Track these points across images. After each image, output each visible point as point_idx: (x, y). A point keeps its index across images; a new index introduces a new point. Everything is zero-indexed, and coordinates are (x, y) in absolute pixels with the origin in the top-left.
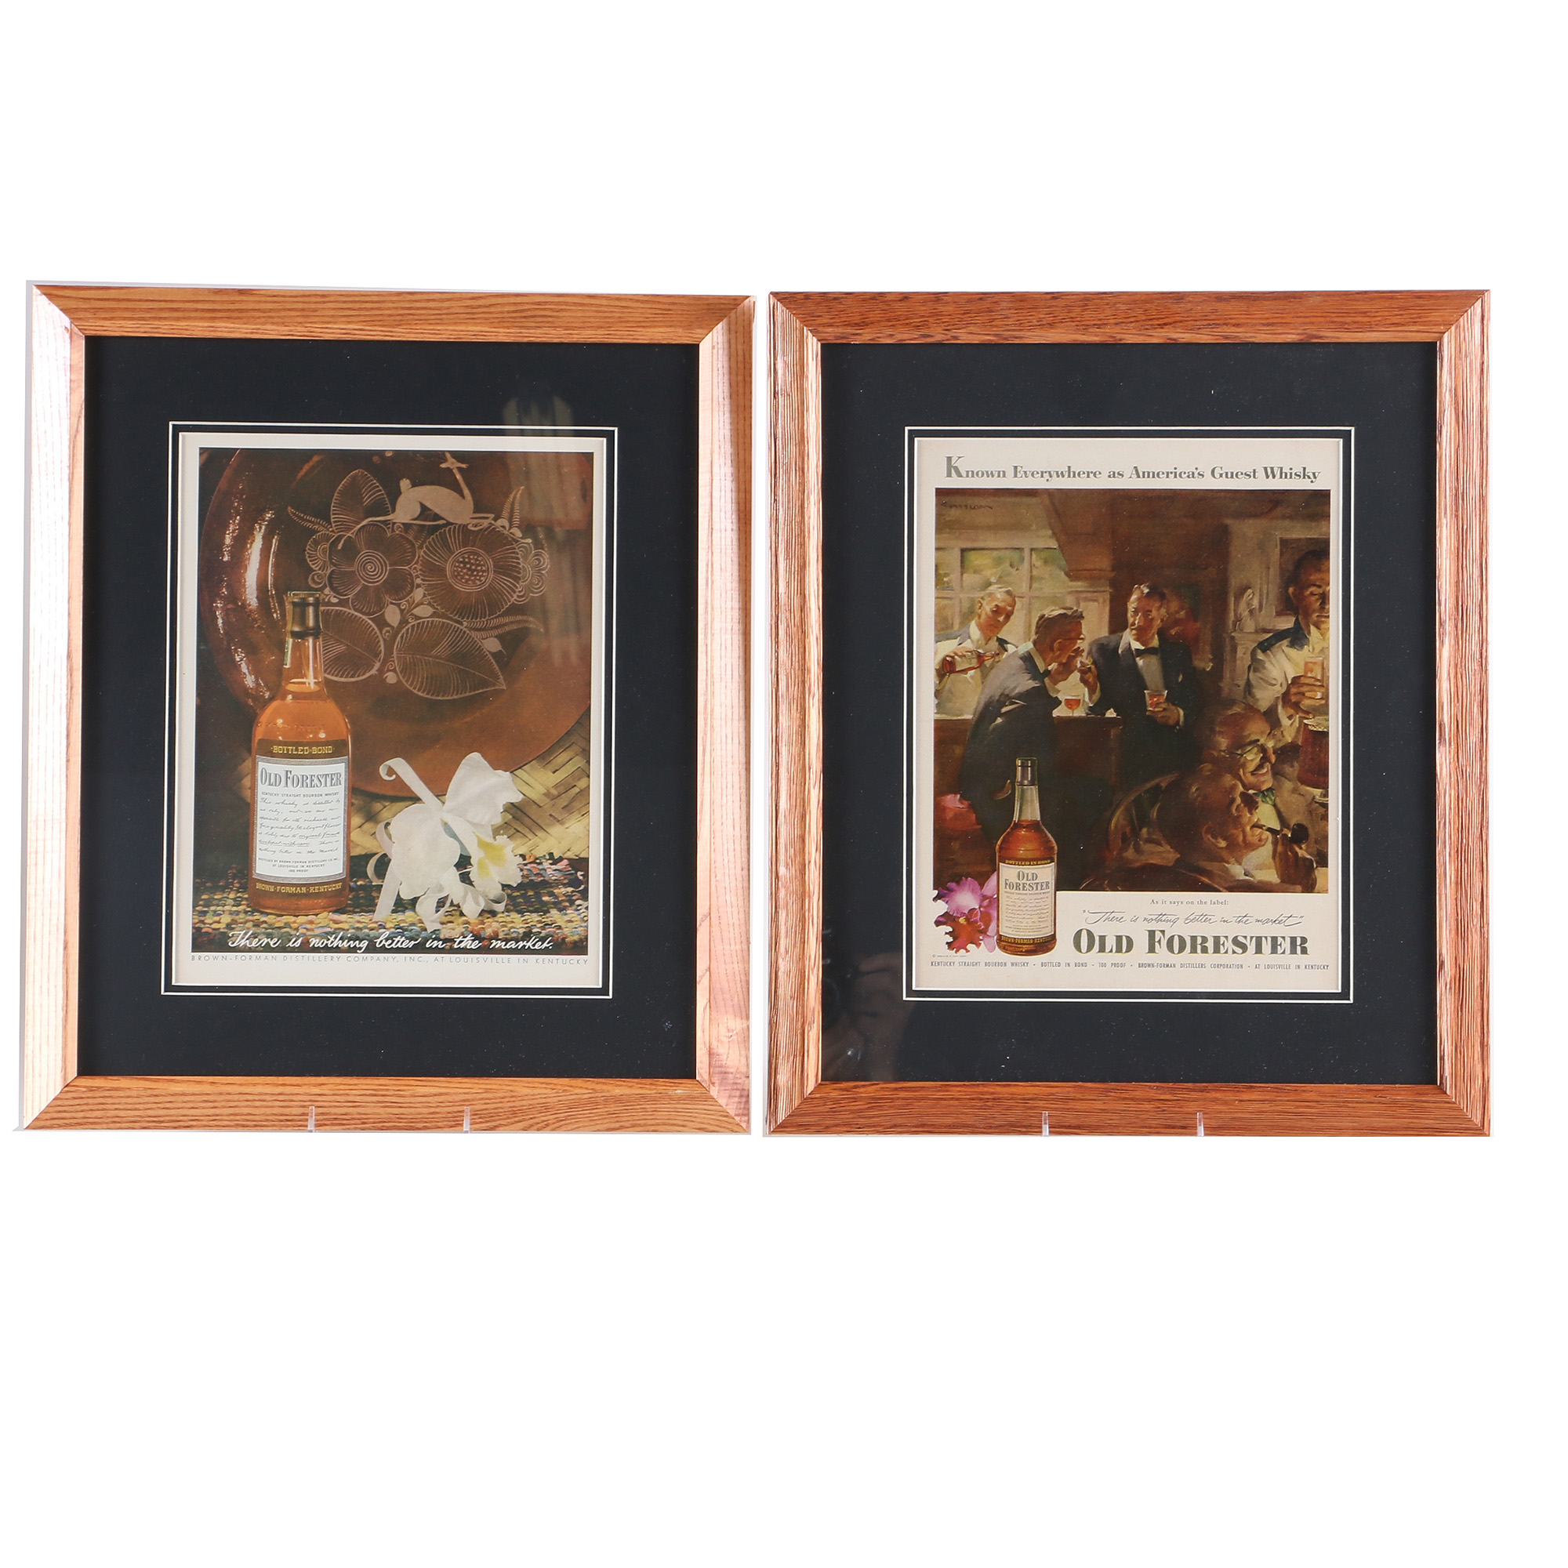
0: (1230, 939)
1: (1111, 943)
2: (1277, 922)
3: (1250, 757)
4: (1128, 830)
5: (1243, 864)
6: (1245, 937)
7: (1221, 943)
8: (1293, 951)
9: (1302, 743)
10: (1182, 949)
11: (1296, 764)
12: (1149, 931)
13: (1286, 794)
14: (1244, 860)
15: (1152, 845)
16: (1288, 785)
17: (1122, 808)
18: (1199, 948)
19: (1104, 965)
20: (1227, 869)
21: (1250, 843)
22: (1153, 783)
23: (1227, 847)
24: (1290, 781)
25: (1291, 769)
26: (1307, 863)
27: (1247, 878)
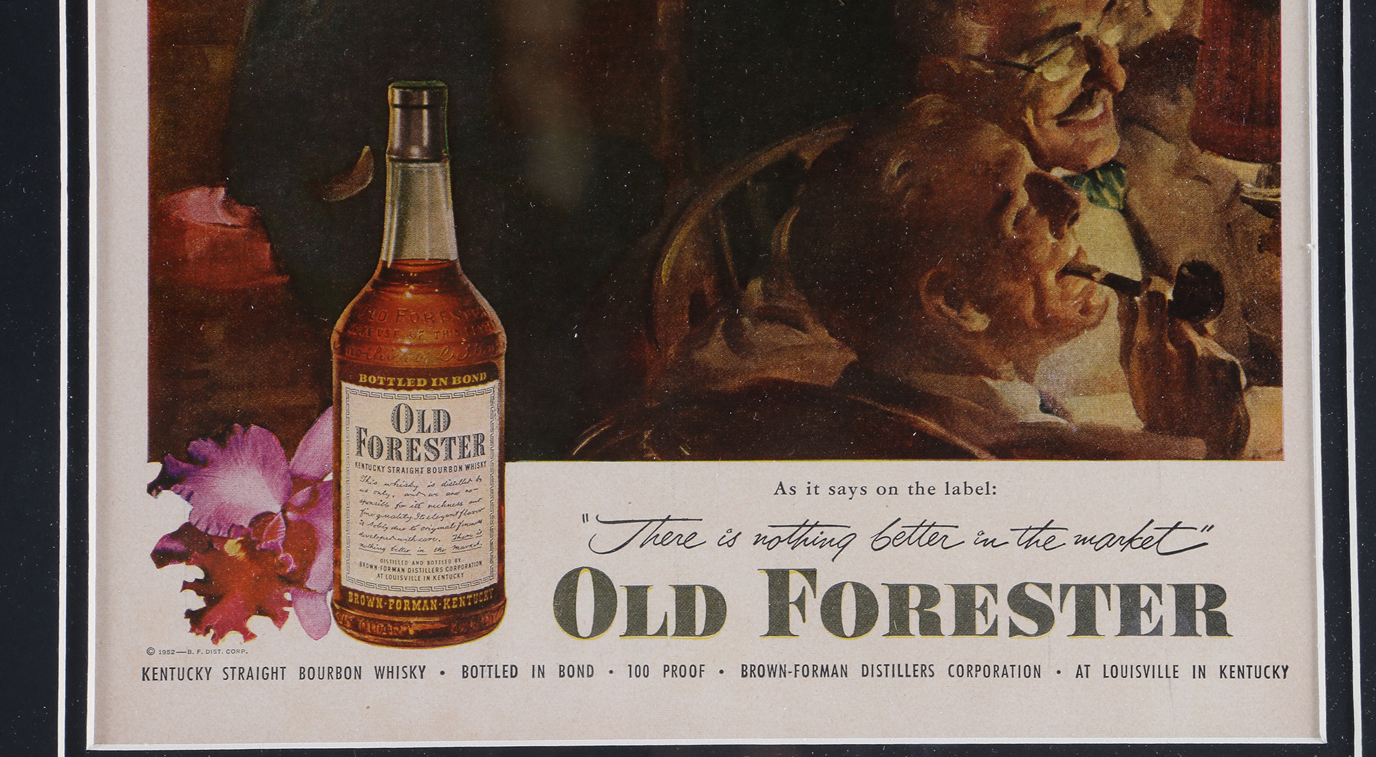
0: (1003, 594)
1: (661, 606)
2: (1136, 543)
3: (1053, 73)
4: (708, 285)
5: (1037, 378)
6: (1047, 588)
7: (979, 603)
8: (1185, 627)
9: (1204, 30)
10: (865, 622)
11: (1186, 93)
12: (770, 572)
13: (1157, 179)
14: (1042, 366)
15: (779, 328)
16: (1164, 153)
17: (692, 222)
18: (914, 619)
19: (641, 671)
20: (992, 392)
21: (1057, 319)
22: (779, 151)
23: (991, 332)
24: (1167, 139)
25: (1172, 107)
26: (1221, 374)
27: (1050, 418)
